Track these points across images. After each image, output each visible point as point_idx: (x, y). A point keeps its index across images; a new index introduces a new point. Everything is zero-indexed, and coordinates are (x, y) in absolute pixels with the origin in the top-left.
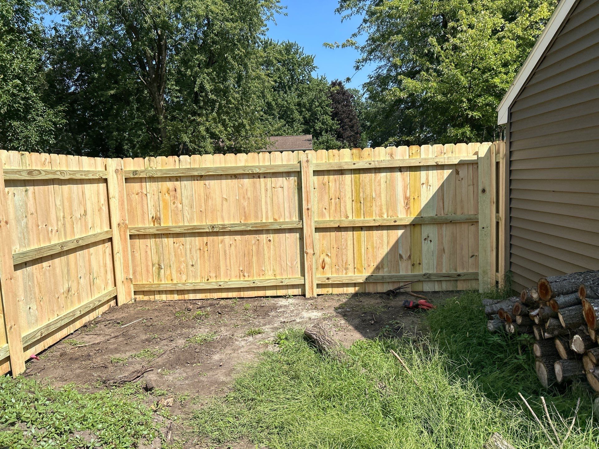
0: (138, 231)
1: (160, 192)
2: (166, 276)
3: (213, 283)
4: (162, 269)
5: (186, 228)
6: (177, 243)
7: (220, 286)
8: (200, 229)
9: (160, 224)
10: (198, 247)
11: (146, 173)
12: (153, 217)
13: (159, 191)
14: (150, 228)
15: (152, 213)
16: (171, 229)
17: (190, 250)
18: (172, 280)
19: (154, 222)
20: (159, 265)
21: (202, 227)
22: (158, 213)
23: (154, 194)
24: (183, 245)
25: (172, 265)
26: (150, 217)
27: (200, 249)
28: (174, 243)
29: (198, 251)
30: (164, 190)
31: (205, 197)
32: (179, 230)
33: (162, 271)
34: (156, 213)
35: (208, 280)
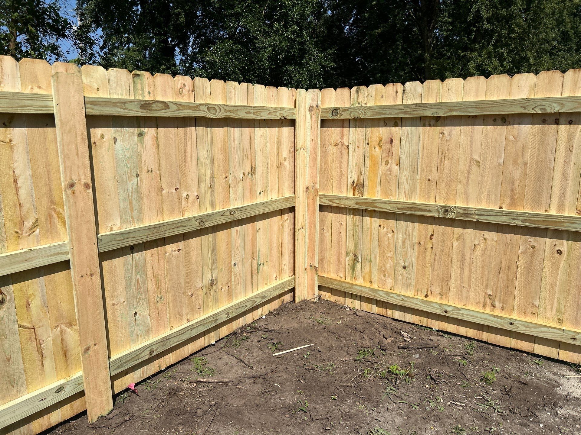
0: (330, 201)
1: (368, 144)
2: (363, 274)
3: (434, 305)
4: (358, 262)
5: (400, 206)
6: (384, 228)
7: (446, 312)
8: (422, 210)
9: (362, 194)
10: (416, 240)
11: (351, 113)
12: (353, 183)
13: (367, 142)
14: (347, 199)
15: (353, 176)
16: (377, 205)
17: (404, 242)
18: (371, 282)
19: (354, 190)
20: (355, 255)
21: (427, 208)
22: (362, 177)
23: (358, 147)
24: (393, 232)
25: (373, 259)
26: (350, 181)
27: (419, 244)
28: (380, 226)
29: (416, 247)
30: (375, 141)
31: (440, 156)
32: (389, 208)
33: (359, 266)
34: (358, 177)
35: (427, 296)
